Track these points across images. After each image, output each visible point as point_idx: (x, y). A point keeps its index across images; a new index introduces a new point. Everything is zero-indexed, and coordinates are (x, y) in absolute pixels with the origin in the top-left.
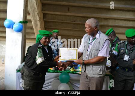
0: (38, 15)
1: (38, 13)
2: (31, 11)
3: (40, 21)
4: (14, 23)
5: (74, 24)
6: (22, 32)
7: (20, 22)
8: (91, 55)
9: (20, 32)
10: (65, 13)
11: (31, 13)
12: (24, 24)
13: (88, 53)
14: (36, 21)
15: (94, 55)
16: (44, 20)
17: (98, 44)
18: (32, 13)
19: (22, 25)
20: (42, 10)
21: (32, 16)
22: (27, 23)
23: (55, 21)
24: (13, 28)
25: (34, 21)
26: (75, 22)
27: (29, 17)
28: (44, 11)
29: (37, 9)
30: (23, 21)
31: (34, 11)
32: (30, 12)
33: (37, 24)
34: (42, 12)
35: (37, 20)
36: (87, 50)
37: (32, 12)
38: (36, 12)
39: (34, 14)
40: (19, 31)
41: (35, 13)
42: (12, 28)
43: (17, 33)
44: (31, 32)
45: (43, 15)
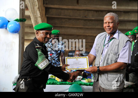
0: (39, 10)
1: (39, 7)
2: (29, 4)
3: (41, 18)
4: (9, 22)
5: (85, 20)
6: (19, 33)
7: (17, 20)
8: (107, 60)
9: (17, 34)
10: (73, 7)
11: (29, 8)
12: (21, 23)
13: (102, 58)
14: (36, 18)
15: (111, 60)
16: (47, 16)
17: (117, 47)
18: (31, 8)
19: (19, 24)
20: (44, 4)
21: (31, 12)
22: (25, 21)
23: (61, 17)
24: (8, 28)
25: (34, 18)
26: (85, 17)
27: (27, 13)
28: (46, 4)
29: (37, 2)
30: (20, 19)
31: (33, 5)
32: (28, 6)
33: (38, 21)
34: (44, 6)
35: (38, 16)
36: (102, 54)
37: (31, 6)
38: (37, 6)
39: (34, 9)
40: (15, 31)
41: (35, 7)
42: (6, 28)
43: (12, 34)
44: (30, 32)
45: (44, 10)
